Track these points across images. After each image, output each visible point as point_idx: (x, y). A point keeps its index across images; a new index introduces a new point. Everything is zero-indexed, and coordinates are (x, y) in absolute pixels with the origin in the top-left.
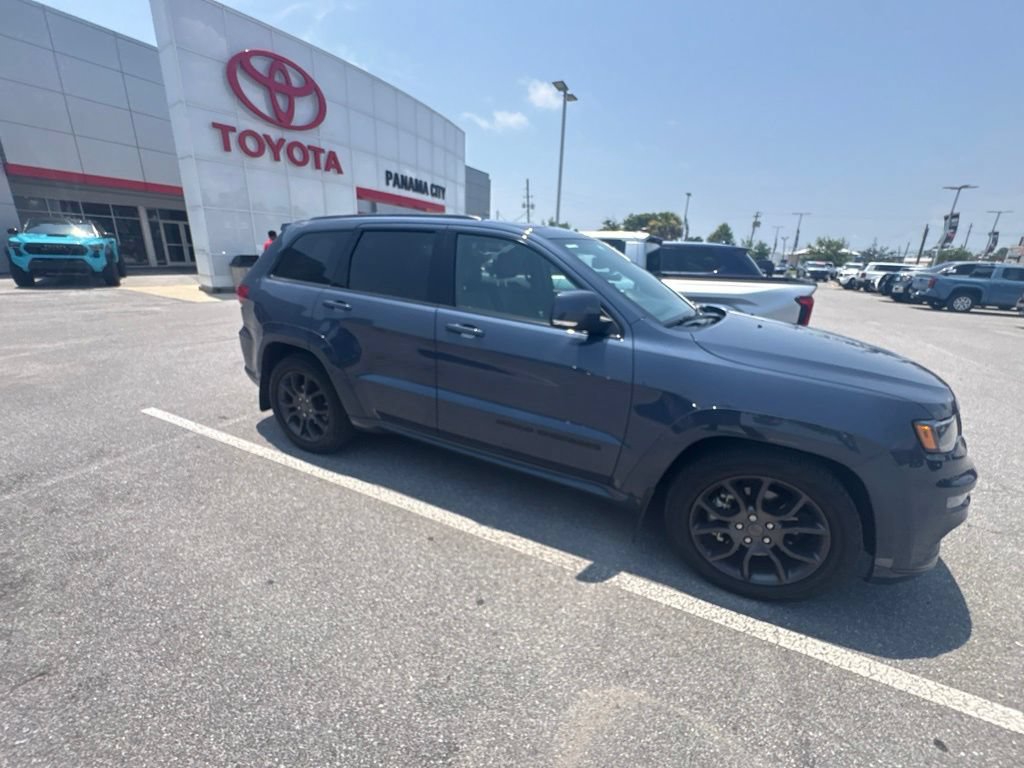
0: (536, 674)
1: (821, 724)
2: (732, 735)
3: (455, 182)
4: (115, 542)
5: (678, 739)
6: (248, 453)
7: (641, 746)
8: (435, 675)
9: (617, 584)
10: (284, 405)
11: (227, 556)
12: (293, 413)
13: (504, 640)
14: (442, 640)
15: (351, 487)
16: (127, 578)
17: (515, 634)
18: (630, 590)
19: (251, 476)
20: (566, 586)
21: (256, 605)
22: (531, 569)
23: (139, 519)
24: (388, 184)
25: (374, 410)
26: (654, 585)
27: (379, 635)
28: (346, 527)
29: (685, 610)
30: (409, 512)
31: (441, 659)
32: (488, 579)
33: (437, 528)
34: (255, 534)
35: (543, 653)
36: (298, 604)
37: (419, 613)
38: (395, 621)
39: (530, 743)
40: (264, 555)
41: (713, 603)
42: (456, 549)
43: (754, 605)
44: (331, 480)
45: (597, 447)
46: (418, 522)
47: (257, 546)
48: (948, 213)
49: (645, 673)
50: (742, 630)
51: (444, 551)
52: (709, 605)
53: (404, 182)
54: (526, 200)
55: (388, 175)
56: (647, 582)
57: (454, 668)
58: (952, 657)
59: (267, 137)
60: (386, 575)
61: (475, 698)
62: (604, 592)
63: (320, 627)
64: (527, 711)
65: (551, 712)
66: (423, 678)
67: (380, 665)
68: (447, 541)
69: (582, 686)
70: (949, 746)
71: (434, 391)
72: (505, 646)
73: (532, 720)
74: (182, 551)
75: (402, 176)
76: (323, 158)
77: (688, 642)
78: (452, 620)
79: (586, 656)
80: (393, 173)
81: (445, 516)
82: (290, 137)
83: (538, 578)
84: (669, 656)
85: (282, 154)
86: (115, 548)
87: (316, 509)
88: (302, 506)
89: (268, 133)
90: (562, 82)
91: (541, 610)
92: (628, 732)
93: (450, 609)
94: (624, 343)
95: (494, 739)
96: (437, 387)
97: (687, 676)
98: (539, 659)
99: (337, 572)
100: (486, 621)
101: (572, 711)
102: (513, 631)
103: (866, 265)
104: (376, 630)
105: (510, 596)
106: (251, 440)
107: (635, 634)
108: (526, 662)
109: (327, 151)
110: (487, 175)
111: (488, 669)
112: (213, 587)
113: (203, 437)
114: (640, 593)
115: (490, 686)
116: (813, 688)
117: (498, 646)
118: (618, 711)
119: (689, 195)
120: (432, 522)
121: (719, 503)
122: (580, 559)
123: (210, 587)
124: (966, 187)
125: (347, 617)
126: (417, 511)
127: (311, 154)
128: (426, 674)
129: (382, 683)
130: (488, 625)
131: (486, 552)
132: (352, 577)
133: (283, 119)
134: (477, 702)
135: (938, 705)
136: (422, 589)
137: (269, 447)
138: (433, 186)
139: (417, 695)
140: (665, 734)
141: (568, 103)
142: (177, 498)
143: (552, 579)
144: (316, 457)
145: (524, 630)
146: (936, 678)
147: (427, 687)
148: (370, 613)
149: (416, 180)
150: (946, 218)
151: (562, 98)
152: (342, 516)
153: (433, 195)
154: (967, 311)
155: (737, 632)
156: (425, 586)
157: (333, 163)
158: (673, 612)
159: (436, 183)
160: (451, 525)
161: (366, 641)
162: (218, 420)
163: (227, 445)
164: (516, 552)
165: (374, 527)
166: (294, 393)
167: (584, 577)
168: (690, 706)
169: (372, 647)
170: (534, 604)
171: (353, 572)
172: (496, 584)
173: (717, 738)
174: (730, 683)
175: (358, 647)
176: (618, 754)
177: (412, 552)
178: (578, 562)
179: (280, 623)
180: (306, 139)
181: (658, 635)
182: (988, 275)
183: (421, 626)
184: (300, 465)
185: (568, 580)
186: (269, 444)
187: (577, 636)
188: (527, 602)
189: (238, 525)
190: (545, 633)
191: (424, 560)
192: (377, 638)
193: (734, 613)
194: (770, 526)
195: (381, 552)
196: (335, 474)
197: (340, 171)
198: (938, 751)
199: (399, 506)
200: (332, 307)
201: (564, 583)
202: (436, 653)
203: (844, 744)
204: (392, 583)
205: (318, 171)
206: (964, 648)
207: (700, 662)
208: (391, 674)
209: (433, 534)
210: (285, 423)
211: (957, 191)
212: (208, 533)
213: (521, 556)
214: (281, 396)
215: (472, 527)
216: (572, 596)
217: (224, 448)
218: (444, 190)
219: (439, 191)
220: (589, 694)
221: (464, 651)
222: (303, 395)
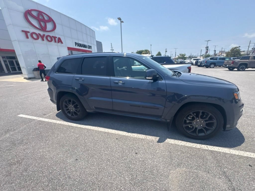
0: (158, 169)
1: (226, 167)
2: (208, 174)
3: (94, 44)
4: (23, 157)
5: (197, 178)
6: (56, 123)
7: (190, 182)
8: (133, 176)
9: (167, 142)
10: (65, 109)
11: (61, 154)
12: (68, 111)
13: (146, 162)
14: (130, 166)
15: (90, 128)
16: (31, 167)
17: (148, 160)
18: (171, 143)
19: (59, 130)
20: (156, 145)
21: (75, 167)
22: (146, 142)
23: (28, 148)
24: (76, 46)
25: (93, 107)
26: (176, 141)
27: (113, 168)
28: (93, 140)
29: (185, 145)
30: (108, 133)
31: (132, 171)
32: (136, 147)
33: (117, 136)
34: (67, 146)
35: (157, 164)
36: (87, 164)
37: (122, 160)
38: (116, 163)
39: (164, 188)
40: (72, 152)
41: (191, 142)
42: (124, 140)
43: (200, 141)
44: (83, 127)
45: (158, 109)
46: (112, 135)
47: (69, 150)
48: (206, 46)
49: (183, 163)
50: (200, 148)
51: (121, 141)
52: (190, 143)
53: (80, 45)
54: (111, 48)
55: (76, 43)
56: (174, 140)
57: (136, 173)
58: (243, 145)
59: (40, 34)
60: (109, 151)
61: (145, 180)
62: (165, 145)
63: (96, 170)
64: (159, 180)
65: (165, 179)
66: (130, 178)
67: (117, 177)
68: (121, 139)
69: (170, 170)
70: (252, 165)
71: (111, 99)
72: (147, 164)
73: (162, 182)
74: (46, 155)
75: (80, 44)
76: (57, 39)
77: (189, 153)
78: (131, 160)
79: (168, 162)
80: (77, 43)
81: (118, 132)
82: (46, 34)
83: (148, 144)
84: (187, 158)
85: (45, 39)
86: (23, 159)
87: (82, 136)
88: (78, 136)
89: (39, 33)
90: (120, 18)
91: (152, 152)
92: (186, 179)
93: (129, 157)
94: (163, 81)
95: (154, 190)
96: (112, 99)
97: (193, 162)
98: (157, 165)
99: (95, 153)
100: (140, 158)
101: (170, 177)
102: (148, 159)
103: (191, 59)
104: (112, 167)
105: (143, 150)
106: (56, 119)
107: (177, 154)
108: (154, 167)
109: (58, 37)
110: (101, 42)
111: (145, 171)
112: (60, 165)
113: (40, 121)
114: (174, 143)
115: (148, 175)
116: (220, 159)
117: (145, 164)
118: (181, 174)
119: (151, 45)
120: (116, 134)
121: (189, 118)
122: (156, 137)
123: (59, 165)
124: (209, 41)
125: (103, 165)
126: (110, 132)
127: (53, 38)
128: (130, 176)
129: (119, 182)
130: (141, 159)
131: (132, 140)
132: (99, 153)
133: (44, 29)
134: (146, 181)
135: (246, 157)
136: (120, 153)
137: (62, 121)
138: (88, 46)
139: (130, 183)
140: (194, 178)
141: (122, 23)
142: (39, 140)
143: (152, 144)
144: (77, 122)
145: (150, 159)
146: (243, 150)
147: (132, 179)
148: (108, 162)
149: (84, 44)
150: (206, 48)
151: (120, 22)
152: (90, 137)
153: (89, 48)
154: (213, 68)
155: (199, 148)
156: (120, 152)
157: (60, 41)
158: (183, 147)
159: (89, 45)
160: (120, 134)
161: (110, 171)
162: (44, 115)
163: (48, 122)
164: (140, 138)
165: (100, 138)
166: (68, 105)
167: (159, 141)
168: (196, 169)
169: (113, 172)
170: (150, 151)
171: (99, 152)
172: (138, 148)
173: (205, 176)
174: (203, 161)
175: (109, 173)
176: (185, 186)
177: (114, 143)
178: (156, 138)
179: (84, 171)
180: (51, 34)
181: (182, 153)
182: (216, 59)
183: (124, 163)
184: (73, 124)
185: (155, 143)
186: (62, 120)
187: (163, 157)
188: (148, 151)
189: (61, 145)
190: (156, 158)
191: (117, 145)
192: (113, 169)
193: (196, 144)
194: (202, 122)
195: (105, 145)
196: (84, 126)
197: (62, 43)
198: (251, 167)
199: (105, 131)
200: (78, 80)
201: (155, 144)
202: (130, 170)
203: (232, 170)
204: (111, 153)
205: (56, 43)
206: (245, 142)
207: (194, 158)
208: (121, 178)
209: (117, 138)
210: (66, 113)
211: (207, 42)
212: (52, 149)
213: (142, 139)
214: (64, 106)
215: (126, 134)
216: (158, 147)
217: (48, 123)
218: (91, 47)
219: (90, 47)
220: (173, 172)
221: (137, 168)
222: (71, 105)
